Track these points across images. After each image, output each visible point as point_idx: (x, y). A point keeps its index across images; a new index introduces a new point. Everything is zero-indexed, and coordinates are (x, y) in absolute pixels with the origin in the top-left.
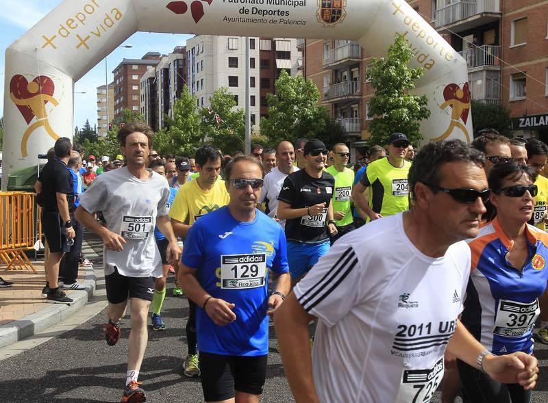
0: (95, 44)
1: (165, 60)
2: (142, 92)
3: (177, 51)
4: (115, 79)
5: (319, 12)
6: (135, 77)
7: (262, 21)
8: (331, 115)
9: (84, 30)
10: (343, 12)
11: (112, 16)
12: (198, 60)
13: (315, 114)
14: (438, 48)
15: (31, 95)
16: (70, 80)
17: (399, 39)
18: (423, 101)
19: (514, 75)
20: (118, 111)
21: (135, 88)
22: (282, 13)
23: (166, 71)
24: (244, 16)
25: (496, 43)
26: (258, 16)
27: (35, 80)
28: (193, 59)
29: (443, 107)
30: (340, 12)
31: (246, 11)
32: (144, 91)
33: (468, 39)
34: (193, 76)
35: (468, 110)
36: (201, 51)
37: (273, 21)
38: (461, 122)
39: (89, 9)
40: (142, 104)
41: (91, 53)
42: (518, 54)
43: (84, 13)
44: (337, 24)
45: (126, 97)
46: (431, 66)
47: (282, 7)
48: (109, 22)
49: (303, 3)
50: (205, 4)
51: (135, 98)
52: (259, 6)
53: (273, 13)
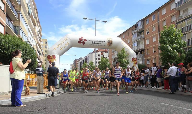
1: (83, 59)
3: (85, 57)
4: (74, 63)
5: (107, 43)
6: (78, 62)
7: (97, 45)
9: (61, 46)
11: (67, 44)
12: (89, 58)
13: (108, 65)
14: (130, 51)
16: (59, 56)
17: (123, 49)
18: (128, 61)
19: (147, 60)
21: (78, 64)
23: (83, 61)
25: (144, 53)
26: (95, 44)
27: (52, 56)
29: (132, 62)
30: (111, 44)
31: (93, 43)
32: (79, 65)
33: (139, 53)
34: (88, 61)
35: (137, 63)
37: (99, 45)
38: (135, 65)
39: (63, 43)
40: (79, 67)
41: (63, 51)
42: (148, 56)
44: (111, 46)
45: (76, 66)
46: (129, 54)
47: (100, 43)
48: (66, 45)
49: (104, 42)
50: (85, 42)
51: (78, 66)
52: (96, 42)
53: (98, 43)
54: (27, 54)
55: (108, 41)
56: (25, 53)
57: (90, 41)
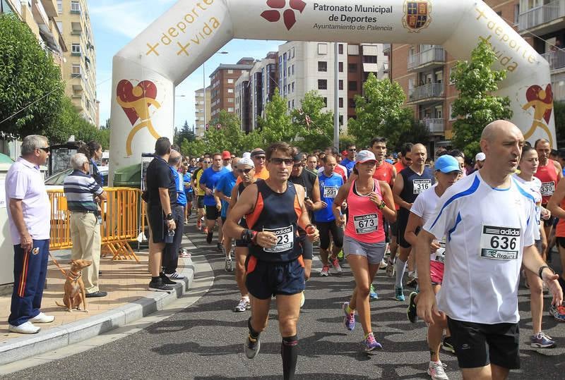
0: (195, 50)
1: (258, 65)
2: (237, 95)
3: (270, 56)
4: (212, 83)
5: (405, 18)
6: (230, 81)
7: (351, 27)
8: (415, 115)
9: (184, 38)
10: (428, 18)
11: (211, 25)
12: (289, 64)
13: (400, 115)
14: (521, 52)
15: (137, 99)
16: (170, 84)
17: (483, 42)
18: (506, 102)
20: (214, 113)
21: (230, 91)
22: (370, 20)
23: (259, 75)
24: (334, 23)
26: (347, 23)
27: (139, 85)
28: (285, 63)
29: (525, 108)
30: (425, 18)
31: (334, 18)
32: (239, 94)
33: (551, 42)
34: (285, 80)
35: (550, 110)
36: (292, 55)
37: (361, 28)
38: (544, 122)
39: (189, 19)
40: (237, 106)
41: (191, 59)
43: (185, 22)
44: (422, 30)
45: (222, 100)
46: (514, 68)
47: (370, 15)
48: (207, 31)
49: (389, 10)
50: (296, 12)
51: (230, 100)
52: (348, 14)
53: (361, 19)
54: (23, 81)
55: (409, 5)
56: (15, 72)
57: (321, 8)
